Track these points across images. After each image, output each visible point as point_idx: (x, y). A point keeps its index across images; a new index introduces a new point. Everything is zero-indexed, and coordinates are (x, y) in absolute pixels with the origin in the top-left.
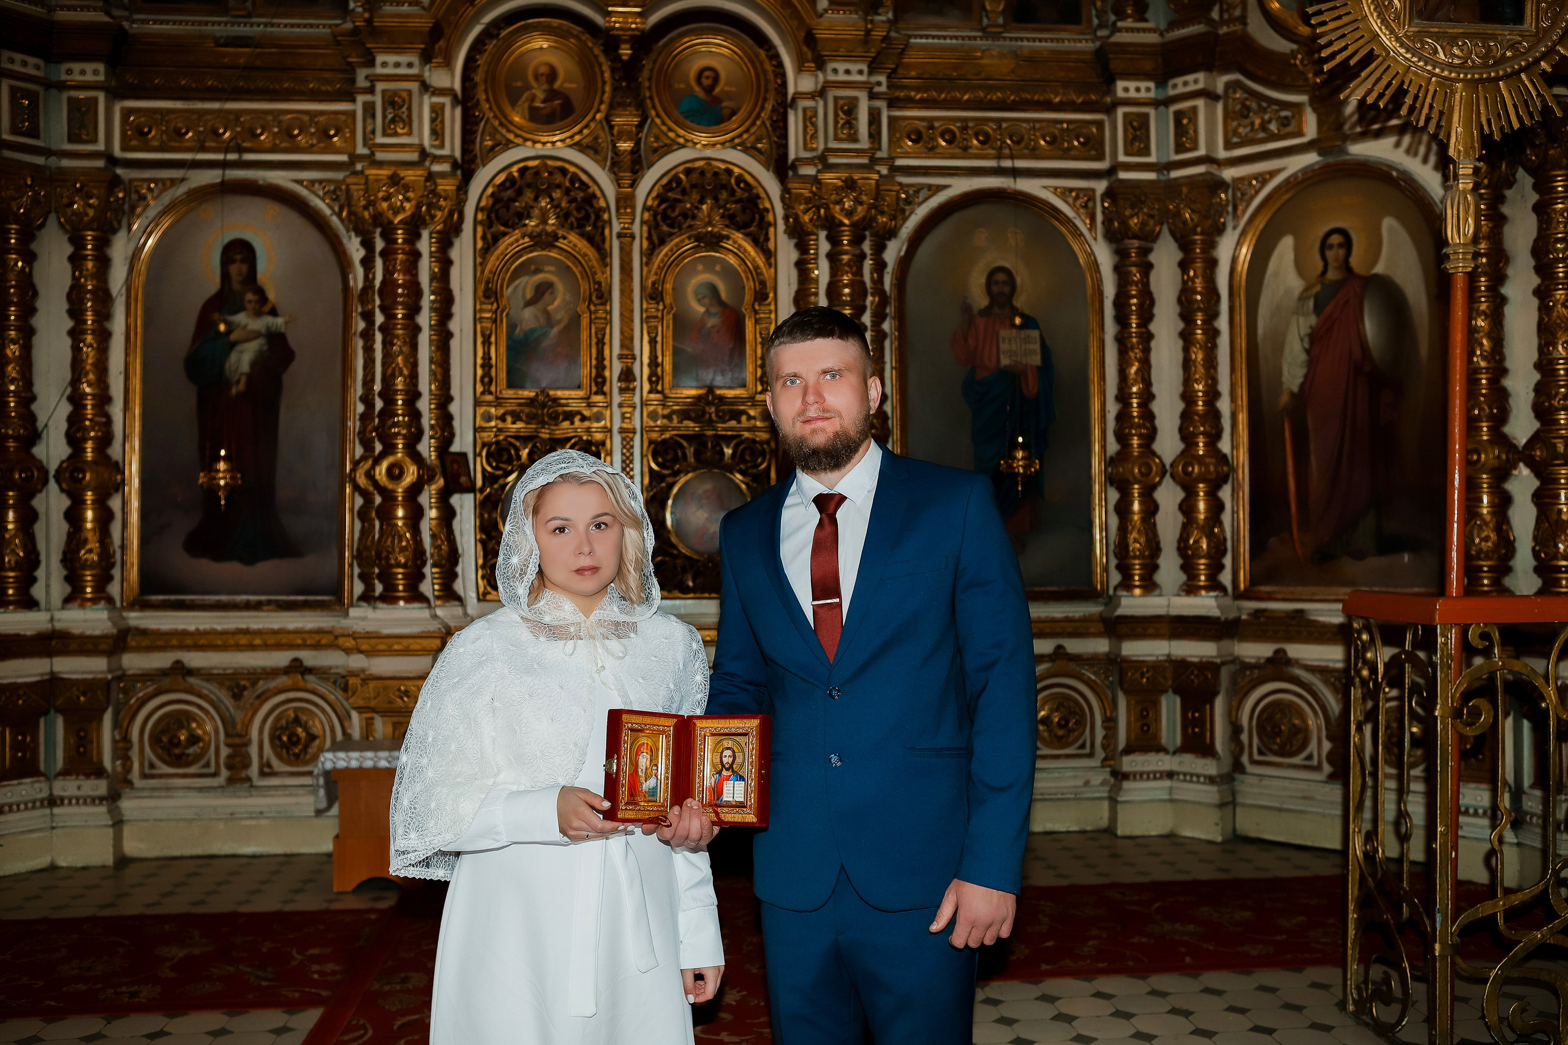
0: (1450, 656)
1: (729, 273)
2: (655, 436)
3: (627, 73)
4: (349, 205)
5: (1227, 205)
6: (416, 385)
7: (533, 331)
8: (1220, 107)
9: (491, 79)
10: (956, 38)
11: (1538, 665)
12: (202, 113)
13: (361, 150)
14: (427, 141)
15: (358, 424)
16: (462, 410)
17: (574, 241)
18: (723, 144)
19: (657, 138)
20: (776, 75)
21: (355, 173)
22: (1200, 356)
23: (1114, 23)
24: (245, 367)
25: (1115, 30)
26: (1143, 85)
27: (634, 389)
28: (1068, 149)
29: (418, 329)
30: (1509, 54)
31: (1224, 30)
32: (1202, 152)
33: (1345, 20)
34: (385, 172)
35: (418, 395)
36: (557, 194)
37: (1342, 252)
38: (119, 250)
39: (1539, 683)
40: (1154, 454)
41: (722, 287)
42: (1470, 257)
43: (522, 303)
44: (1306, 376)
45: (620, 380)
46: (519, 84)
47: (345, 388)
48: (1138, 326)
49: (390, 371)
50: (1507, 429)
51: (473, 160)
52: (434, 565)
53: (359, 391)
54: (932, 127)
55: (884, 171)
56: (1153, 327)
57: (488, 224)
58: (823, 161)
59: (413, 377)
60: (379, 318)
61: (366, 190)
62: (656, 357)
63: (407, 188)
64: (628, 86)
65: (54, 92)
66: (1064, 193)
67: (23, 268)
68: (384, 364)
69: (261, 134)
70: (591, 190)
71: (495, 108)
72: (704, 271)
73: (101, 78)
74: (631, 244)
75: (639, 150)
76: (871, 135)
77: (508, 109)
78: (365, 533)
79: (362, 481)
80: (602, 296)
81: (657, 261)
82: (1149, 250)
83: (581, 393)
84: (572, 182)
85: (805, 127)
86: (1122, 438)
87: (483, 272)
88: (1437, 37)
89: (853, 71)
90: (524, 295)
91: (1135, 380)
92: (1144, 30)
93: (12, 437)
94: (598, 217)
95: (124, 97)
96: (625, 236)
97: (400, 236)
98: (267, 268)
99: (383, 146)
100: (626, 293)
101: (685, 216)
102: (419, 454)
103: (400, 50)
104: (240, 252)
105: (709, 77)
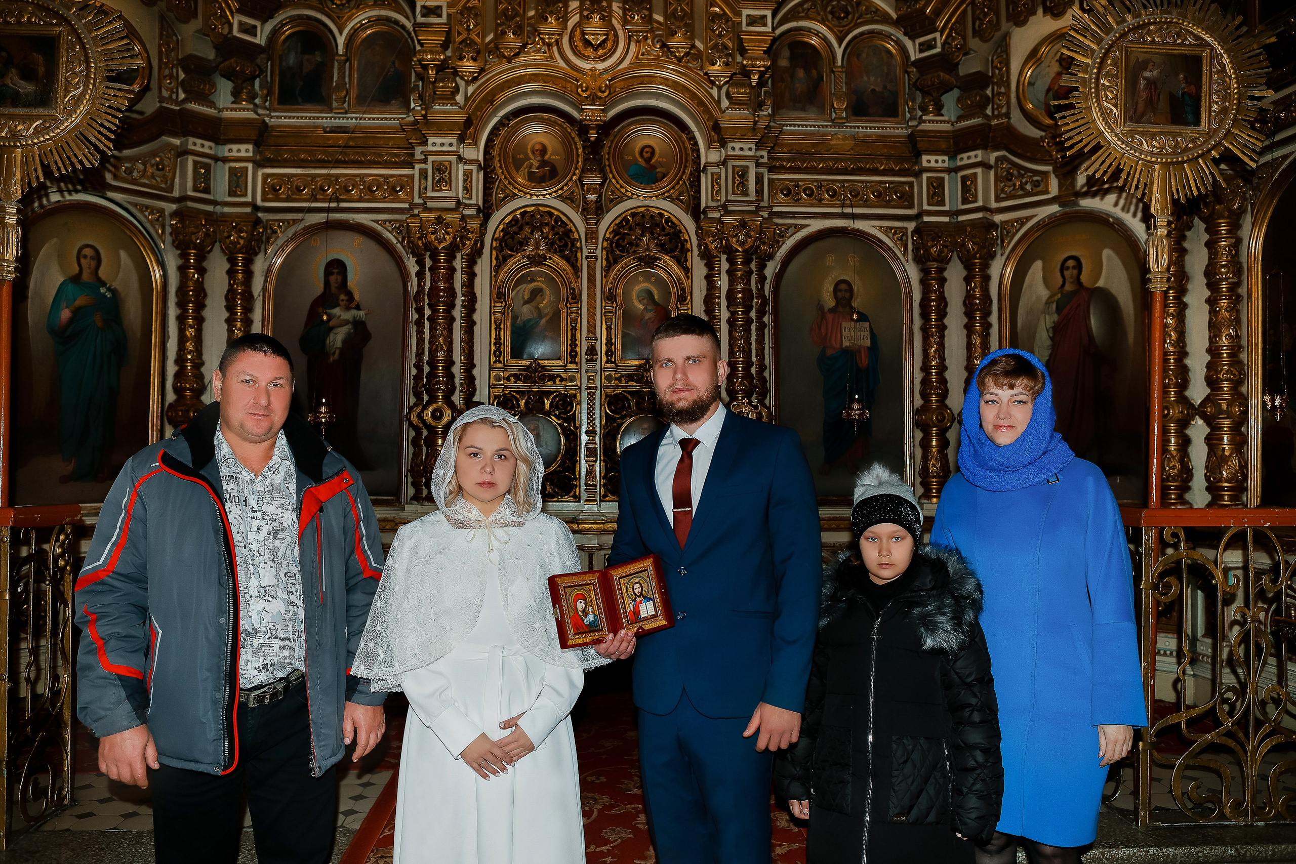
0: (1150, 548)
1: (660, 282)
2: (609, 391)
3: (594, 149)
4: (409, 237)
5: (997, 239)
6: (451, 357)
7: (529, 320)
8: (992, 173)
9: (503, 153)
10: (814, 126)
11: (1209, 554)
12: (314, 177)
14: (460, 195)
15: (412, 382)
16: (481, 373)
17: (557, 261)
18: (657, 196)
19: (613, 192)
20: (693, 151)
21: (413, 216)
22: (978, 341)
23: (921, 117)
24: (339, 344)
25: (921, 121)
26: (940, 158)
27: (596, 360)
28: (889, 201)
29: (453, 319)
30: (1190, 146)
31: (994, 122)
32: (980, 203)
33: (1081, 122)
34: (433, 216)
35: (453, 363)
36: (546, 230)
37: (1075, 272)
38: (259, 266)
39: (1211, 567)
40: (947, 407)
41: (655, 292)
42: (1165, 280)
43: (522, 302)
44: (1050, 356)
45: (586, 354)
46: (522, 156)
47: (404, 357)
48: (936, 320)
49: (434, 347)
50: (1187, 393)
51: (490, 207)
53: (414, 361)
54: (798, 186)
55: (766, 216)
56: (946, 321)
57: (500, 249)
58: (724, 208)
59: (450, 351)
60: (428, 312)
61: (421, 227)
62: (611, 339)
63: (447, 225)
64: (594, 158)
65: (220, 163)
66: (886, 231)
67: (198, 278)
68: (430, 343)
69: (352, 190)
70: (568, 227)
71: (506, 173)
72: (644, 281)
73: (251, 154)
74: (595, 263)
75: (601, 200)
76: (757, 191)
77: (514, 173)
78: (417, 455)
79: (414, 419)
80: (575, 297)
81: (612, 274)
82: (945, 269)
83: (560, 363)
84: (556, 222)
85: (713, 186)
86: (925, 396)
87: (496, 281)
88: (1143, 134)
89: (745, 148)
90: (523, 297)
91: (934, 357)
92: (941, 122)
93: (188, 389)
94: (573, 245)
95: (265, 167)
96: (591, 257)
97: (442, 258)
98: (355, 278)
99: (432, 198)
100: (591, 296)
101: (631, 244)
102: (453, 403)
103: (444, 135)
104: (337, 267)
105: (648, 152)
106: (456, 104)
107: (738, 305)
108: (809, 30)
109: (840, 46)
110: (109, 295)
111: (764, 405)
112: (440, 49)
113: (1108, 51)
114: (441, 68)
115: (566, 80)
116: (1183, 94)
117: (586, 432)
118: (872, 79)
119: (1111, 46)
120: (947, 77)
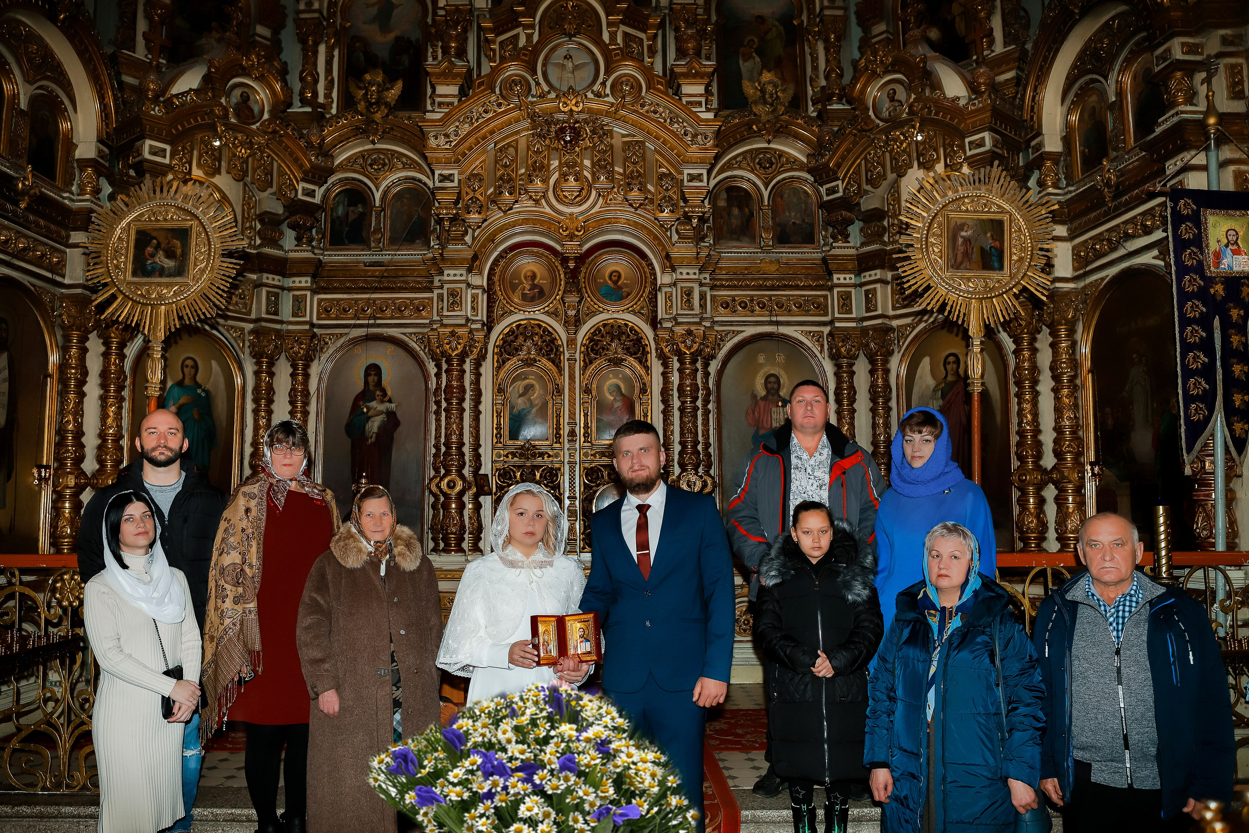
1: (626, 379)
2: (587, 465)
3: (573, 274)
4: (429, 346)
5: (894, 341)
6: (462, 439)
7: (524, 409)
8: (889, 287)
9: (502, 279)
10: (747, 253)
11: (1019, 588)
12: (357, 300)
13: (436, 318)
14: (469, 315)
15: (432, 459)
16: (485, 452)
17: (544, 362)
18: (623, 311)
19: (588, 308)
20: (651, 275)
21: (432, 330)
22: (881, 422)
23: (832, 244)
24: (375, 430)
25: (832, 247)
26: (847, 276)
27: (576, 441)
28: (808, 311)
29: (464, 410)
30: (997, 285)
31: (890, 247)
32: (879, 312)
33: (916, 269)
34: (450, 330)
35: (464, 444)
36: (536, 338)
37: (955, 366)
38: (315, 370)
39: (1020, 597)
41: (622, 386)
42: (980, 385)
43: (517, 396)
45: (568, 436)
47: (425, 439)
48: (848, 405)
49: (449, 432)
50: (1041, 462)
51: (492, 322)
52: (470, 533)
53: (433, 442)
54: (734, 300)
55: (708, 325)
56: (855, 406)
57: (500, 354)
58: (675, 320)
59: (461, 434)
60: (444, 405)
61: (439, 338)
62: (588, 424)
63: (459, 338)
64: (573, 282)
65: (285, 292)
66: (806, 334)
67: (269, 381)
68: (446, 428)
69: (386, 310)
70: (554, 336)
71: (504, 295)
72: (613, 378)
73: (309, 284)
74: (575, 364)
75: (579, 315)
76: (701, 306)
78: (435, 516)
79: (434, 488)
80: (559, 391)
81: (588, 373)
82: (854, 364)
83: (548, 443)
84: (544, 332)
85: (666, 302)
87: (497, 379)
88: (961, 278)
89: (692, 273)
90: (518, 391)
92: (848, 247)
94: (557, 350)
95: (319, 293)
96: (572, 359)
97: (455, 363)
98: (387, 379)
99: (447, 316)
100: (572, 390)
101: (603, 349)
102: (463, 475)
103: (457, 268)
104: (374, 370)
105: (616, 276)
106: (466, 244)
107: (687, 396)
108: (742, 177)
109: (766, 189)
110: (203, 394)
111: (710, 476)
112: (452, 206)
113: (934, 217)
114: (454, 219)
115: (550, 223)
116: (991, 248)
117: (569, 498)
118: (793, 214)
119: (936, 214)
120: (849, 214)
